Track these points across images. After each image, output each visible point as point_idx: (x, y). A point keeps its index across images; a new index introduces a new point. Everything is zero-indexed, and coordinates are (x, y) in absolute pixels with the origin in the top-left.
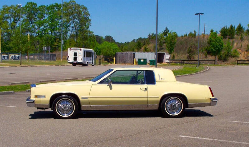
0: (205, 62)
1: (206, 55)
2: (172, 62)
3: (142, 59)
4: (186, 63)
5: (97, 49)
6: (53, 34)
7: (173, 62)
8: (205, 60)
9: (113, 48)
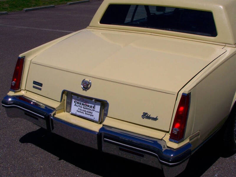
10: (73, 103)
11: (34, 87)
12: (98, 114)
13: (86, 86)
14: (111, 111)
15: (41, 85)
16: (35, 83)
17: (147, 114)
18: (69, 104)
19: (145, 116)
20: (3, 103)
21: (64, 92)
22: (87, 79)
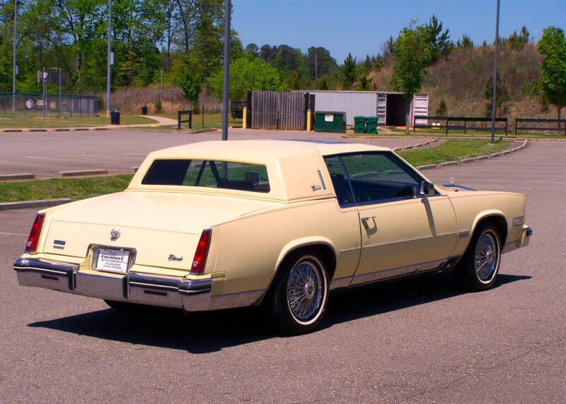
0: (538, 126)
1: (544, 103)
2: (434, 124)
3: (329, 114)
4: (478, 129)
5: (188, 79)
6: (120, 37)
7: (439, 124)
8: (539, 120)
9: (262, 78)
10: (100, 258)
11: (55, 247)
12: (126, 265)
13: (115, 236)
14: (138, 259)
15: (63, 243)
16: (56, 242)
17: (172, 256)
18: (96, 259)
19: (172, 258)
20: (15, 265)
21: (90, 247)
22: (116, 229)
